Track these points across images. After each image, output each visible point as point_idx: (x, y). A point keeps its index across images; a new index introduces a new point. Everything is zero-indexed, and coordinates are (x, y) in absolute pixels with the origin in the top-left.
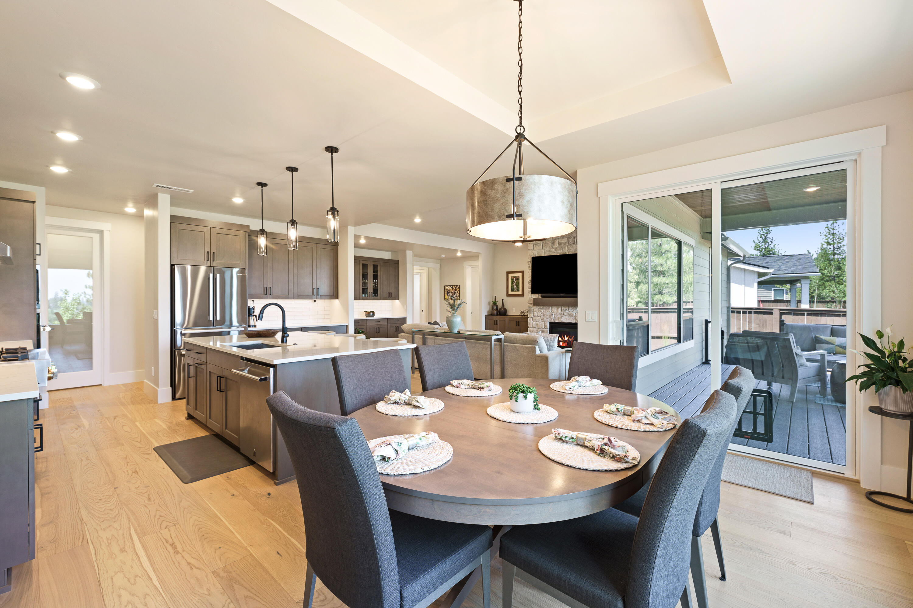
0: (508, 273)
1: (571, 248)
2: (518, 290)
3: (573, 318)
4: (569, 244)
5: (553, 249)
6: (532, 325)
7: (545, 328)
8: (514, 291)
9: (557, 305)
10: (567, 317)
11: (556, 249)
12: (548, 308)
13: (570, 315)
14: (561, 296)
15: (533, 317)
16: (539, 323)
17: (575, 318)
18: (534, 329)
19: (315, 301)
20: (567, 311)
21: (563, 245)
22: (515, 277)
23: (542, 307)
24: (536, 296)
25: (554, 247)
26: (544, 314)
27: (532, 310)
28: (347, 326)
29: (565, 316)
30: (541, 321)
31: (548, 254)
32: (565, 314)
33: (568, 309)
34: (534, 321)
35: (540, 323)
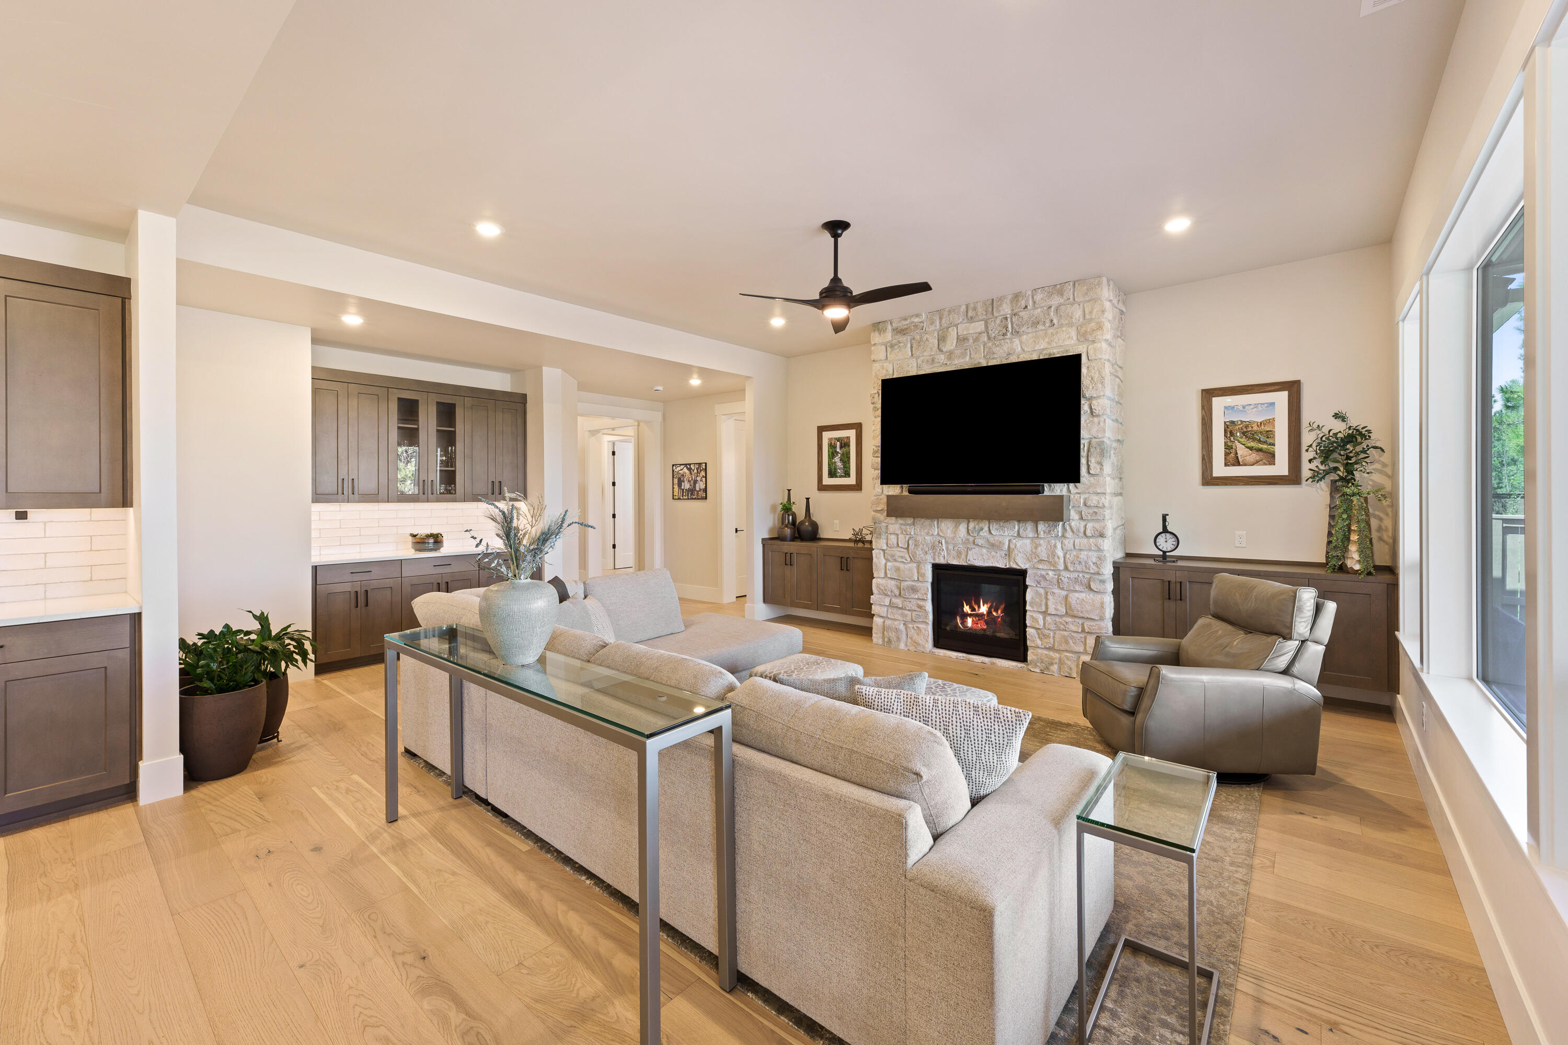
0: (821, 429)
1: (996, 350)
2: (847, 474)
3: (1003, 553)
4: (989, 338)
5: (942, 357)
6: (883, 571)
7: (921, 579)
8: (836, 477)
9: (956, 515)
10: (984, 551)
11: (950, 355)
12: (927, 522)
13: (993, 545)
14: (969, 489)
15: (885, 548)
16: (902, 566)
17: (1009, 555)
18: (890, 581)
19: (22, 516)
20: (984, 533)
21: (971, 341)
22: (838, 439)
23: (910, 521)
24: (894, 490)
25: (944, 350)
26: (916, 541)
27: (884, 529)
28: (136, 619)
29: (977, 549)
30: (909, 560)
31: (927, 370)
32: (980, 541)
33: (986, 528)
34: (887, 560)
35: (907, 566)
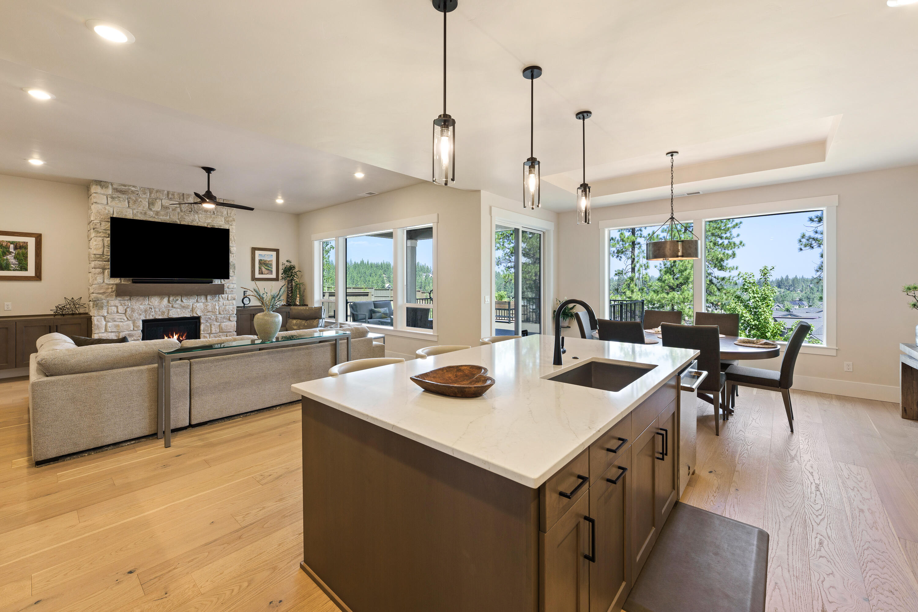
1: (186, 217)
2: (24, 268)
3: (189, 310)
4: (181, 211)
5: (152, 213)
6: (104, 329)
7: (135, 329)
8: (10, 270)
9: (161, 294)
10: (179, 310)
11: (157, 213)
12: (141, 298)
13: (184, 307)
14: (175, 281)
15: (106, 314)
16: (121, 324)
17: (193, 311)
18: (110, 334)
20: (179, 302)
21: (171, 209)
22: (12, 243)
23: (128, 298)
24: (117, 281)
25: (153, 210)
26: (132, 309)
27: (105, 304)
29: (174, 309)
30: (126, 319)
31: (140, 217)
32: (176, 306)
33: (180, 299)
34: (107, 322)
35: (125, 323)
